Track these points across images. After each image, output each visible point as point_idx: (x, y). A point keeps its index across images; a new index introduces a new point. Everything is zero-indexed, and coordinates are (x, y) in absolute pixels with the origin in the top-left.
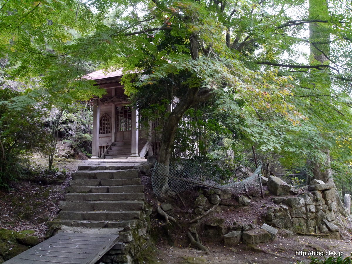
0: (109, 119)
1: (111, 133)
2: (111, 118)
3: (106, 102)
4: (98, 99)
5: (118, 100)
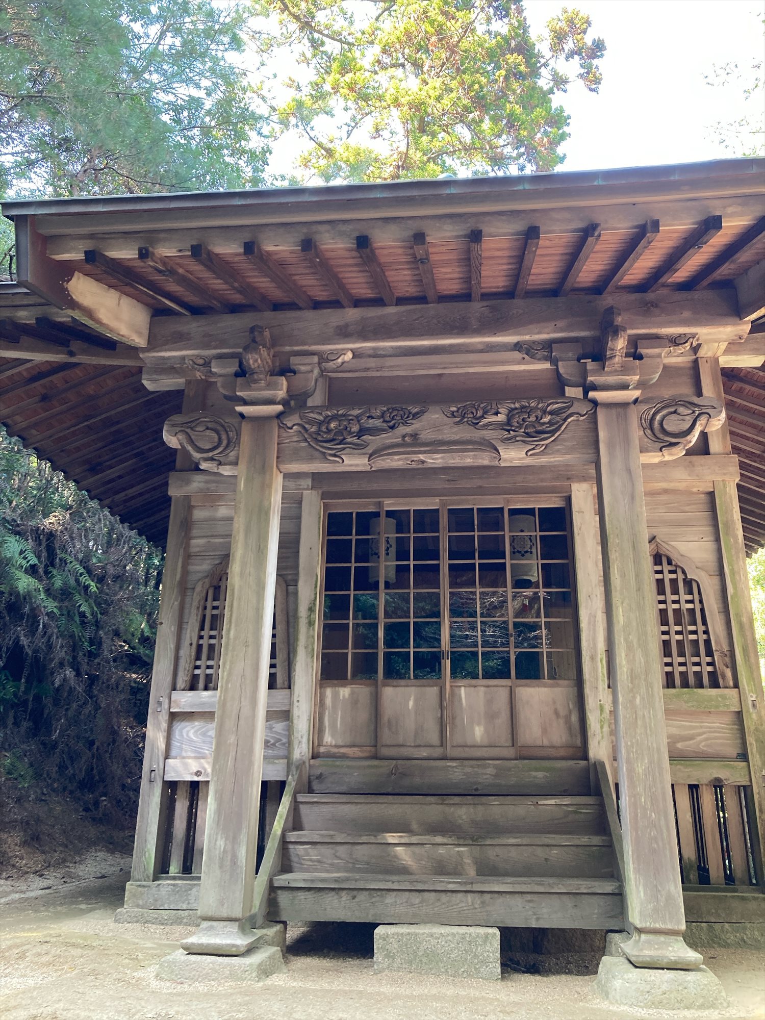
1: (288, 686)
3: (358, 447)
4: (279, 416)
5: (465, 432)
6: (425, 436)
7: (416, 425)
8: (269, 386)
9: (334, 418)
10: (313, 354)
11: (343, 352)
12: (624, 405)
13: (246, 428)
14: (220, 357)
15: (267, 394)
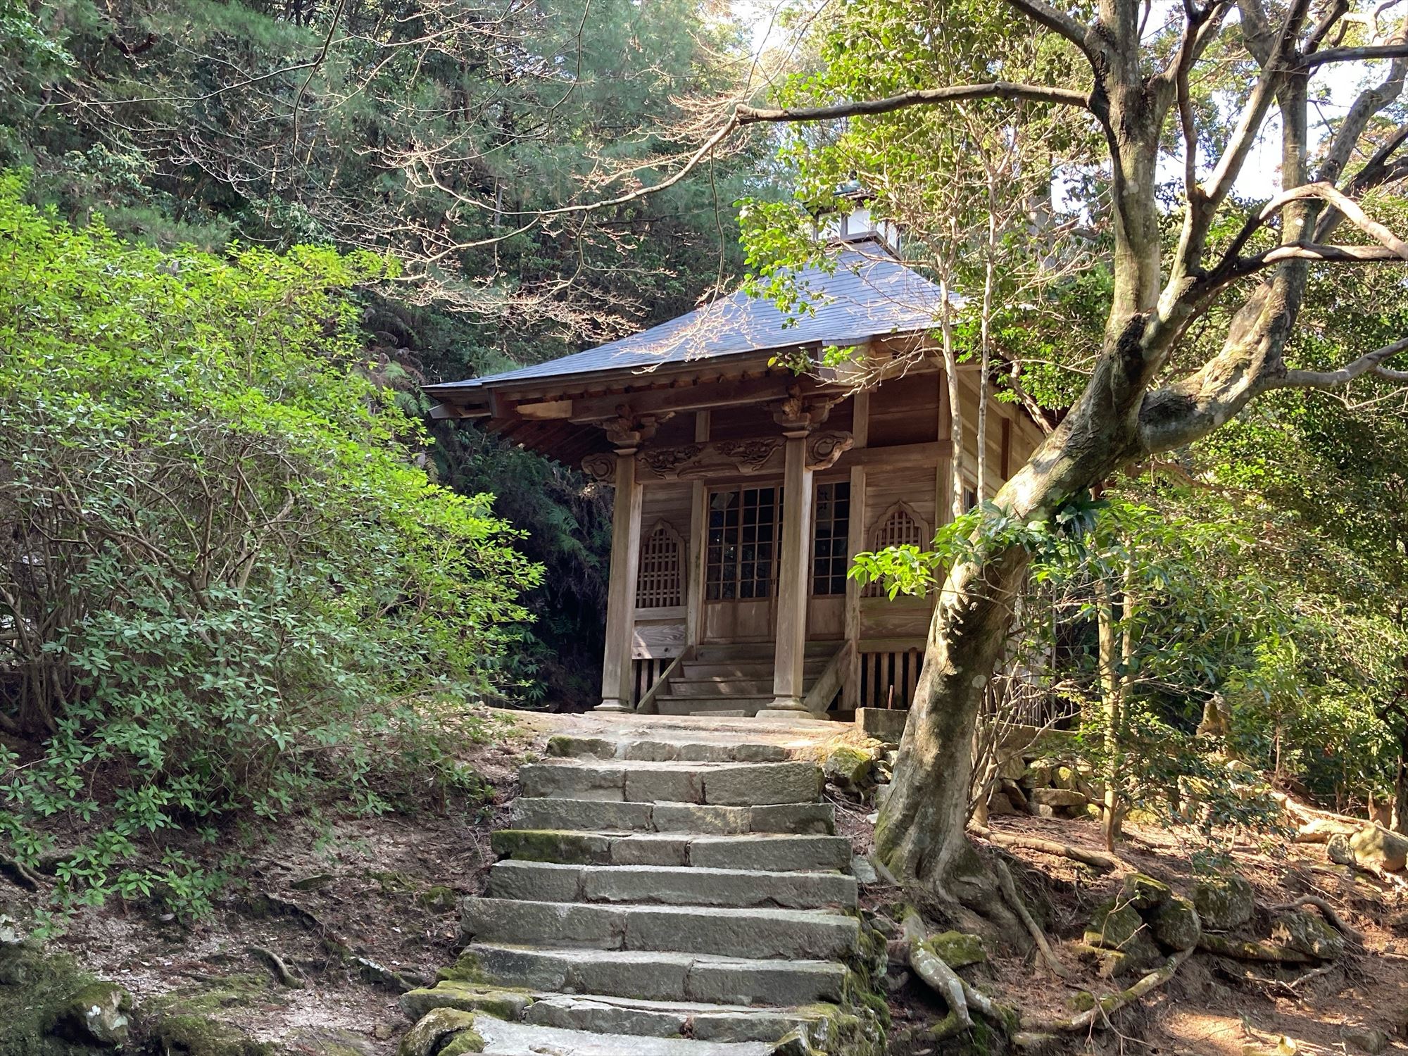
0: (681, 547)
1: (686, 604)
2: (687, 542)
3: (672, 470)
4: (635, 454)
5: (725, 459)
6: (706, 461)
7: (700, 456)
8: (630, 437)
9: (661, 453)
10: (652, 415)
11: (668, 413)
12: (800, 439)
13: (619, 461)
14: (607, 420)
15: (628, 442)
